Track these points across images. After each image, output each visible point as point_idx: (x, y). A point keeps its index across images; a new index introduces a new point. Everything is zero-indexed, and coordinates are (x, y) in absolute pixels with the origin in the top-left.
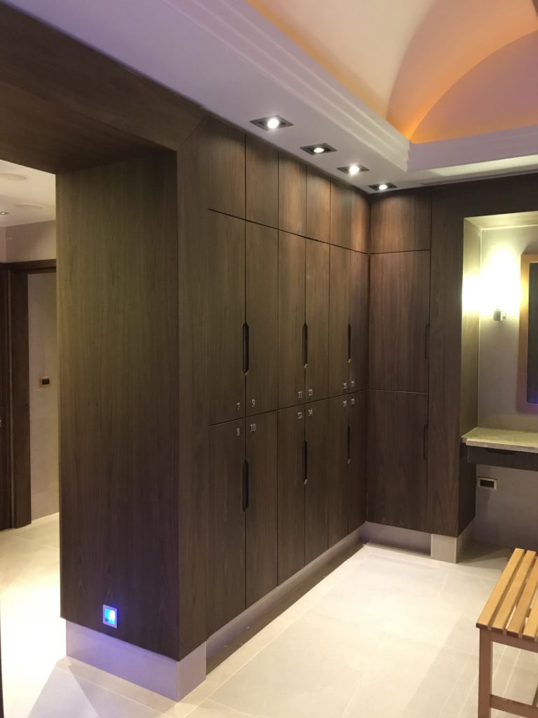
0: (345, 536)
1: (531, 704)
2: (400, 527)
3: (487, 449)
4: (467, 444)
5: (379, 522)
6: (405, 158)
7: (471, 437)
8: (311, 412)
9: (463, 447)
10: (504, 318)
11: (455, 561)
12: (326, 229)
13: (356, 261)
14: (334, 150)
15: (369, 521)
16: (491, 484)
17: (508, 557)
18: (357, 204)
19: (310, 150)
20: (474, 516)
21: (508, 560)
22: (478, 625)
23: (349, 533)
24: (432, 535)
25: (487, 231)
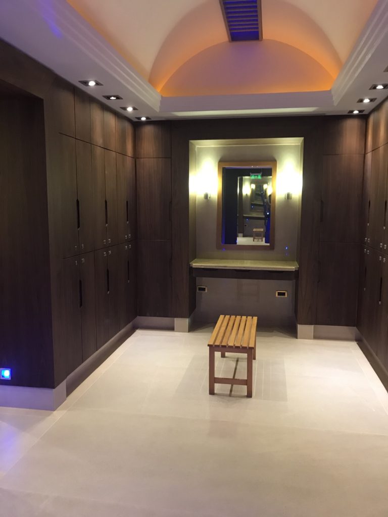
0: (127, 325)
1: (232, 378)
2: (157, 316)
3: (203, 269)
4: (193, 267)
5: (145, 315)
6: (159, 104)
7: (195, 263)
8: (110, 252)
9: (191, 269)
10: (210, 198)
11: (187, 331)
12: (114, 144)
13: (129, 162)
14: (122, 99)
15: (140, 316)
16: (204, 289)
17: (214, 327)
18: (128, 128)
19: (108, 98)
20: (195, 307)
21: (214, 328)
22: (209, 345)
23: (129, 323)
24: (175, 319)
25: (201, 148)
